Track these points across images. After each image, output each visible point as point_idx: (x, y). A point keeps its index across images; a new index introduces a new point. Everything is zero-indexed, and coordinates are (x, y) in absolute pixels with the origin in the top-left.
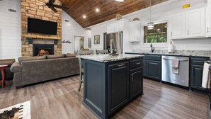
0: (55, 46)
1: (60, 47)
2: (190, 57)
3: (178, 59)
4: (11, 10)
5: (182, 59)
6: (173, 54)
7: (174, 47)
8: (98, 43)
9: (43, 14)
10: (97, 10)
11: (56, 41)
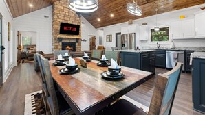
0: (77, 44)
1: (80, 45)
2: (185, 51)
3: (177, 53)
4: (45, 17)
5: (180, 52)
6: (174, 49)
7: (174, 44)
8: (110, 41)
9: (68, 19)
10: (112, 16)
11: (77, 40)
